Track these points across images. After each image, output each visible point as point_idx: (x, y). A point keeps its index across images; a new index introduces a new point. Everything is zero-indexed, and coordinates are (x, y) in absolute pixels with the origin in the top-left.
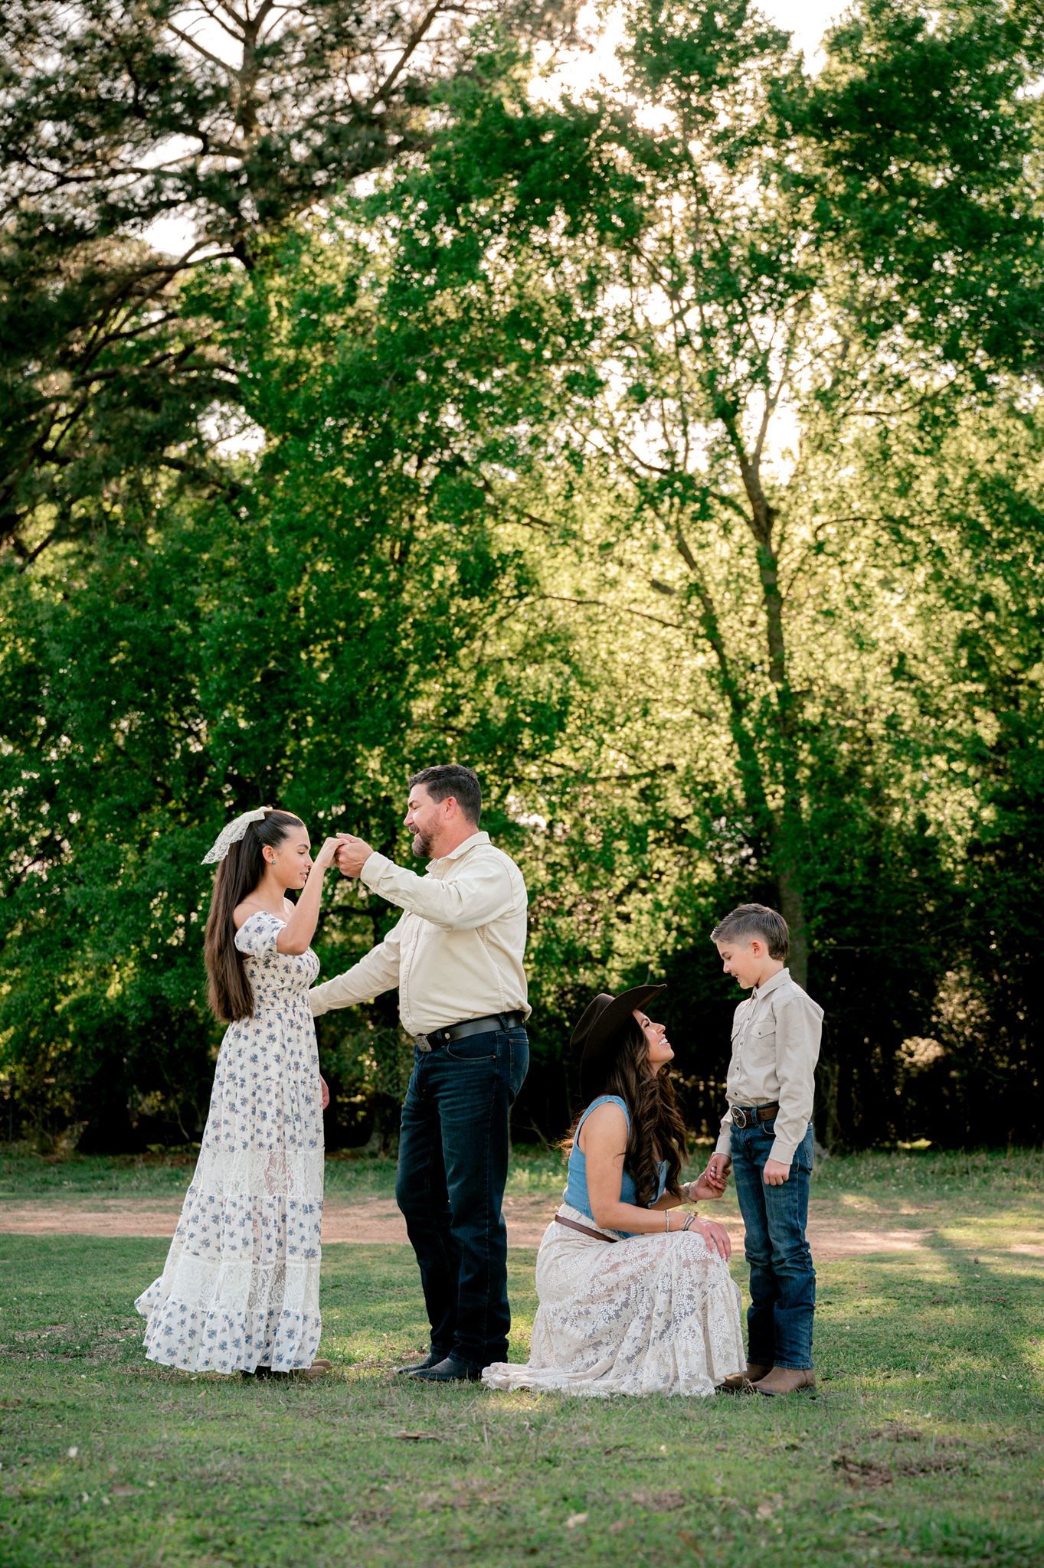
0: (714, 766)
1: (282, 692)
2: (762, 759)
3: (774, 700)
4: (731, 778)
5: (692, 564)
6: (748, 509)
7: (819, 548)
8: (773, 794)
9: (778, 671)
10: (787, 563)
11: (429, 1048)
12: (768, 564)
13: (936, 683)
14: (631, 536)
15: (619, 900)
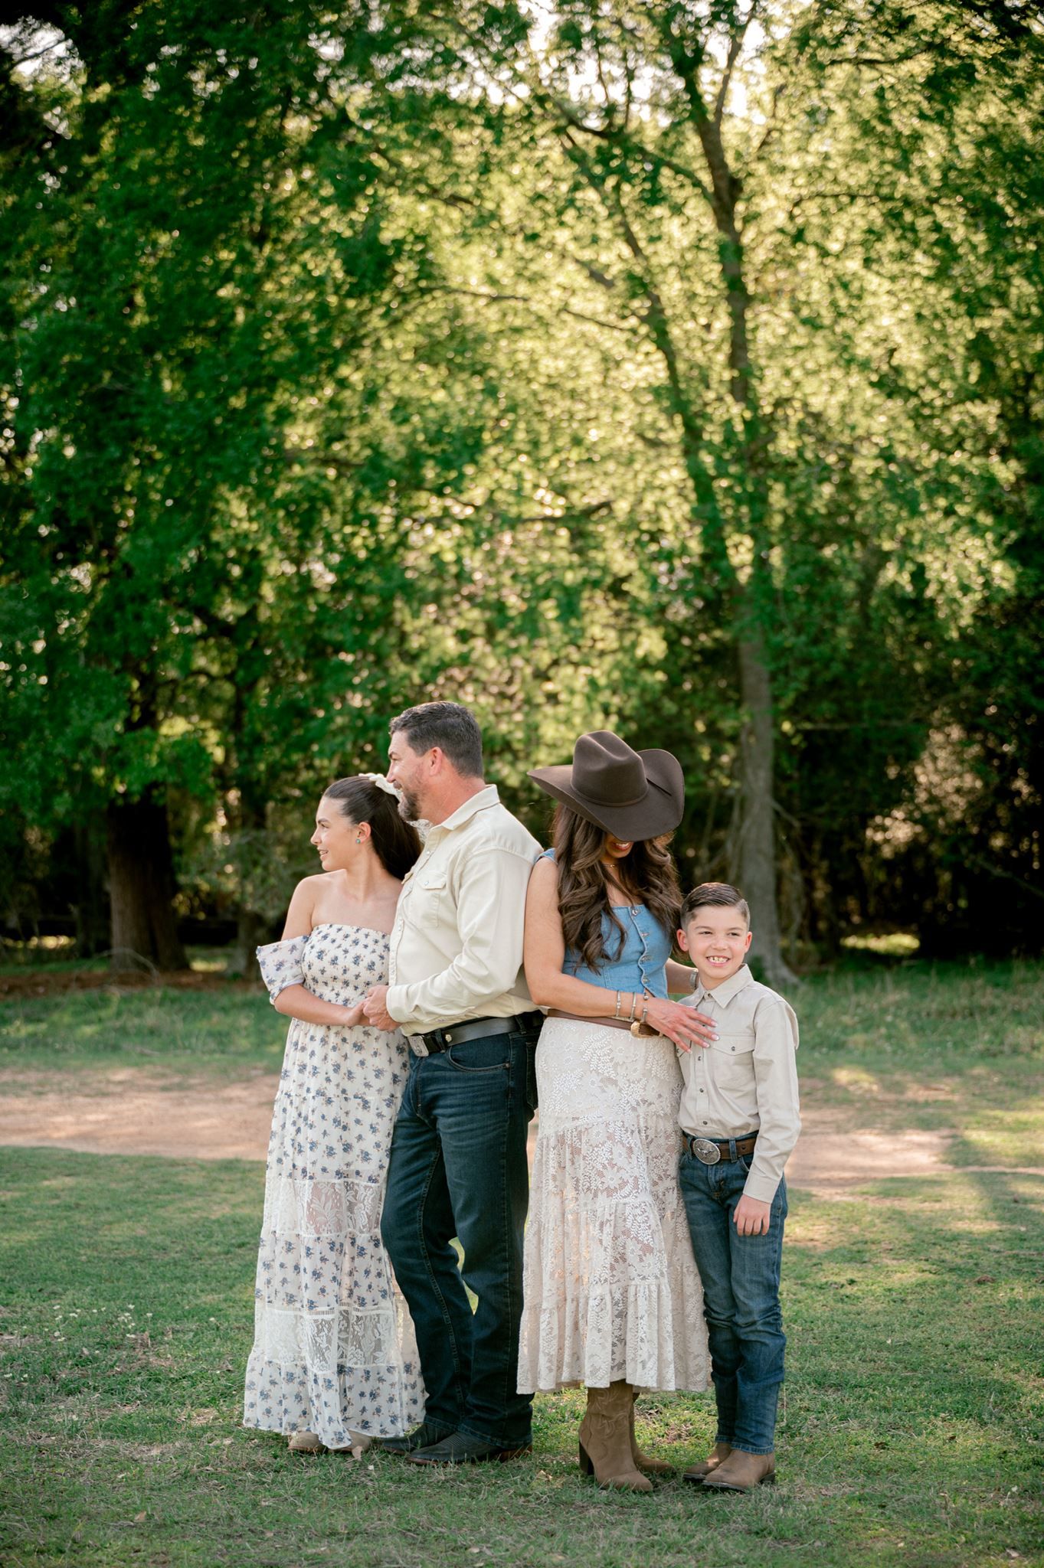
0: (665, 513)
1: (122, 417)
2: (723, 501)
3: (739, 427)
4: (685, 527)
5: (637, 251)
6: (706, 178)
7: (799, 236)
8: (736, 546)
9: (742, 389)
10: (759, 250)
11: (425, 1053)
12: (732, 254)
13: (938, 402)
14: (562, 224)
15: (542, 676)
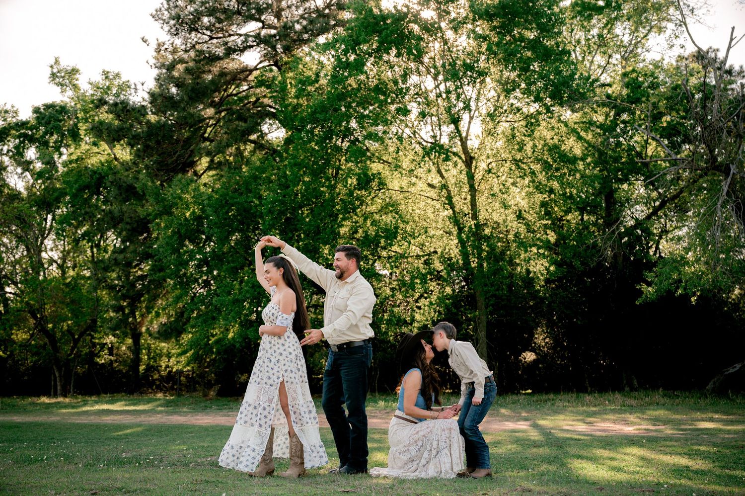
0: (451, 251)
1: (293, 225)
2: (469, 249)
3: (473, 227)
4: (458, 256)
5: (443, 177)
6: (463, 156)
7: (489, 171)
8: (473, 261)
9: (475, 216)
10: (478, 177)
12: (471, 177)
13: (533, 220)
14: (420, 167)
15: (417, 301)
